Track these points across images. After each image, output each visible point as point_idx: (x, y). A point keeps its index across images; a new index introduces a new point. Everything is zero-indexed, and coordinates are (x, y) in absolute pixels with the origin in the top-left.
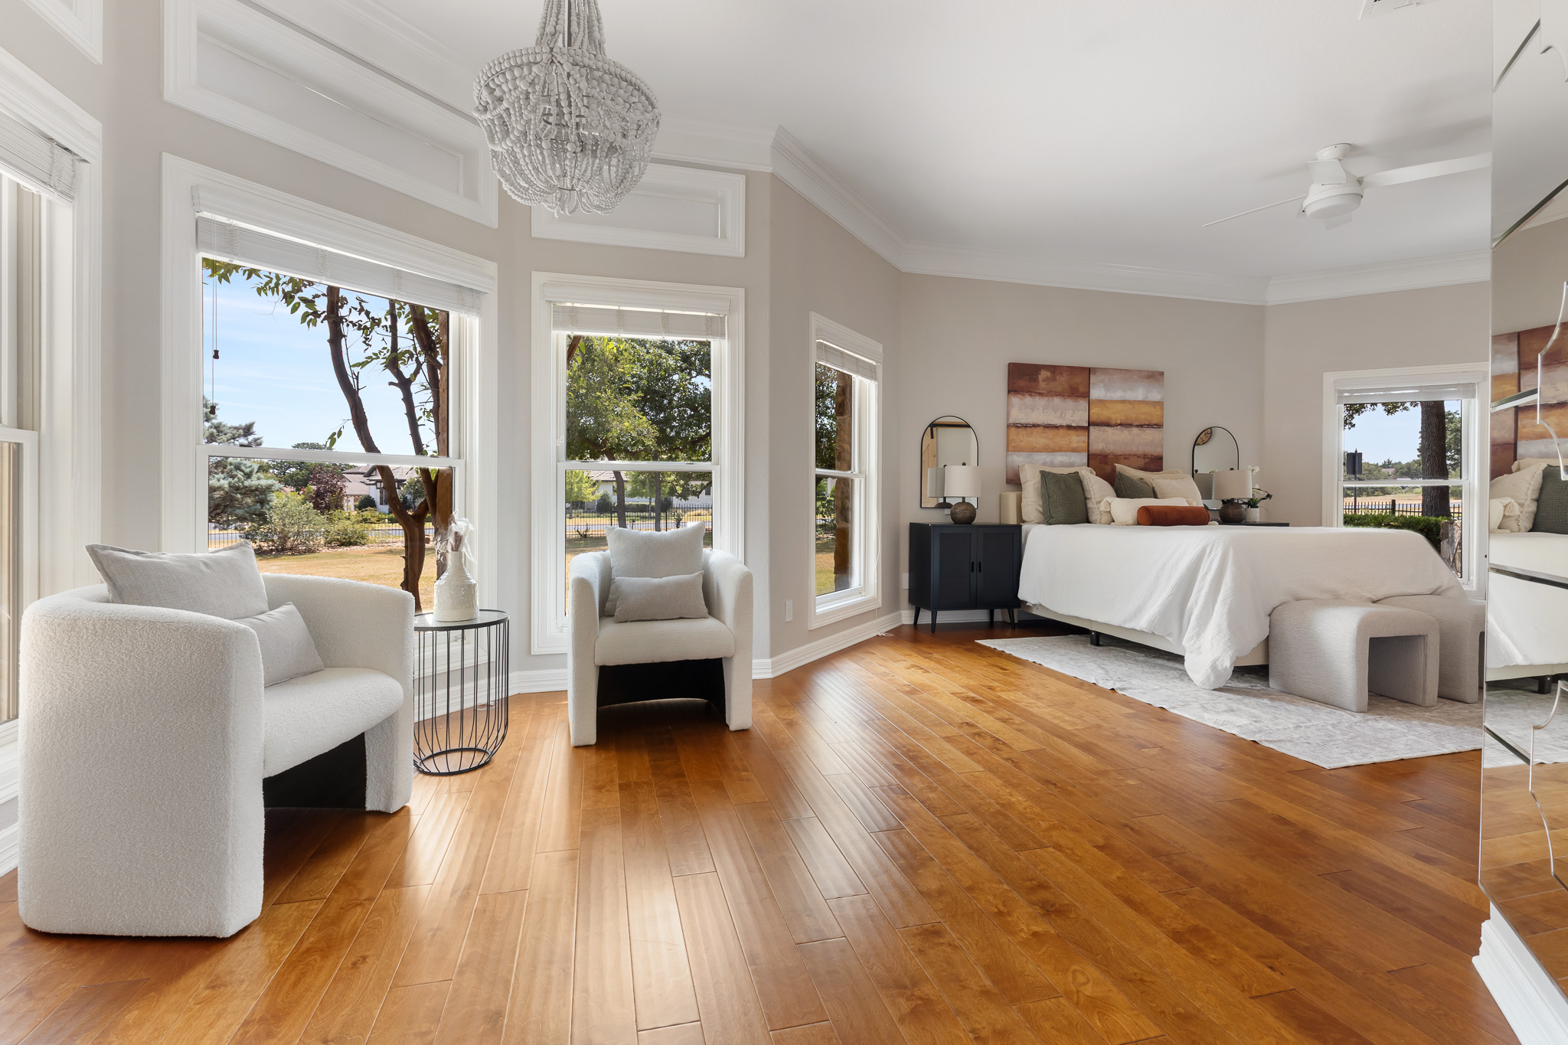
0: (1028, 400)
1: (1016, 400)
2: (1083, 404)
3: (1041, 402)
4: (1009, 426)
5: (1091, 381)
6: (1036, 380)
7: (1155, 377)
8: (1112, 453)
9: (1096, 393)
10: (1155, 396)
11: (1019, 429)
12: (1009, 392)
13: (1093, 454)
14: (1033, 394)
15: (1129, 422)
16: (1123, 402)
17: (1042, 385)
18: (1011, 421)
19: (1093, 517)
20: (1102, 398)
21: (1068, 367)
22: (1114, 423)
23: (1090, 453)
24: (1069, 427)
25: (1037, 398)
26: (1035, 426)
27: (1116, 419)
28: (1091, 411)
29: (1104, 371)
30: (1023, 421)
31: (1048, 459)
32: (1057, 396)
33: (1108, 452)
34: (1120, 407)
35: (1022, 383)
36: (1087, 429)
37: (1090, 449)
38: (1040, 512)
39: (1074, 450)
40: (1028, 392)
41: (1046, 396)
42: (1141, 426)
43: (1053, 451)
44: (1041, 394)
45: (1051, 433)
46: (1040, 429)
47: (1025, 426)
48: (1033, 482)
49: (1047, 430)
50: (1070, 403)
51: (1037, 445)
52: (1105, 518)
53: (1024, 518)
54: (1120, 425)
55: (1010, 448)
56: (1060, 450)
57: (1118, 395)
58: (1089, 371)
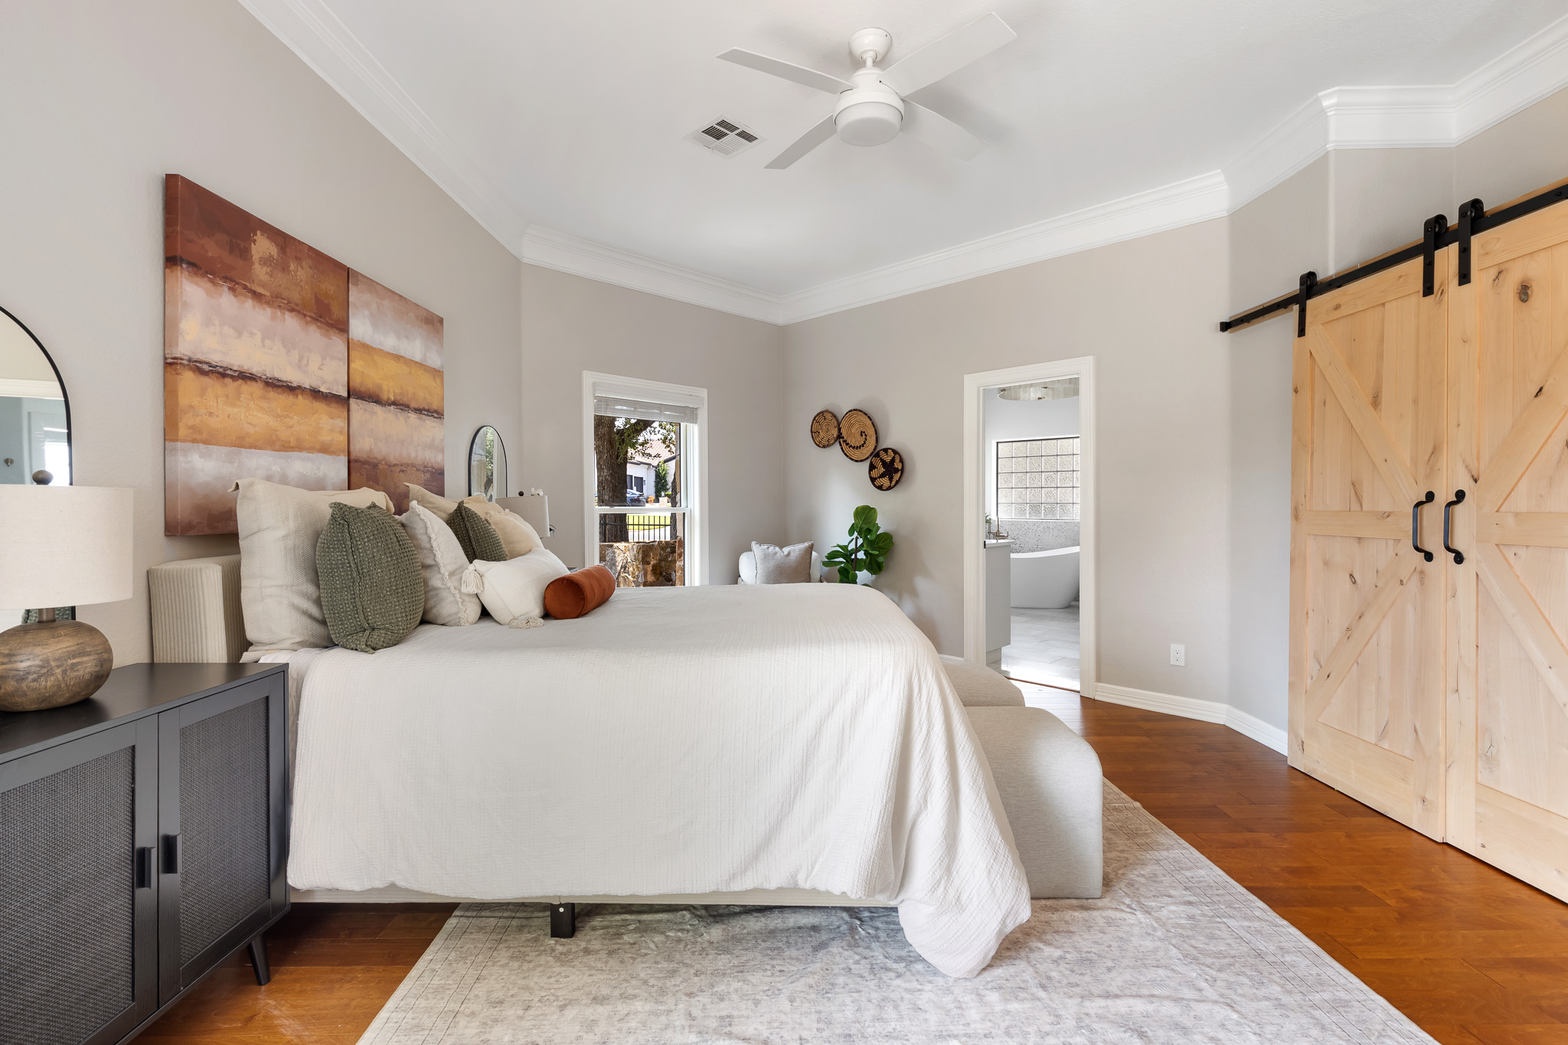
0: (226, 300)
1: (193, 290)
2: (338, 344)
3: (259, 316)
4: (171, 365)
5: (350, 300)
6: (245, 254)
7: (433, 323)
8: (384, 459)
9: (360, 327)
10: (434, 360)
11: (206, 380)
12: (171, 260)
13: (357, 461)
14: (239, 288)
15: (405, 400)
16: (398, 358)
17: (260, 272)
18: (184, 349)
19: (446, 608)
20: (367, 340)
21: (311, 248)
22: (385, 398)
23: (353, 457)
24: (316, 394)
25: (249, 303)
26: (245, 377)
27: (389, 391)
28: (352, 365)
29: (371, 284)
30: (216, 358)
31: (276, 469)
32: (292, 310)
33: (379, 457)
34: (392, 367)
35: (212, 248)
36: (343, 402)
37: (352, 448)
38: (305, 613)
39: (325, 449)
40: (226, 279)
41: (269, 303)
42: (419, 411)
43: (285, 447)
44: (257, 296)
45: (282, 399)
46: (256, 388)
47: (221, 373)
48: (281, 533)
49: (272, 394)
50: (314, 337)
51: (251, 430)
52: (474, 611)
53: (251, 634)
54: (394, 403)
55: (182, 432)
56: (299, 447)
57: (389, 342)
58: (346, 274)
